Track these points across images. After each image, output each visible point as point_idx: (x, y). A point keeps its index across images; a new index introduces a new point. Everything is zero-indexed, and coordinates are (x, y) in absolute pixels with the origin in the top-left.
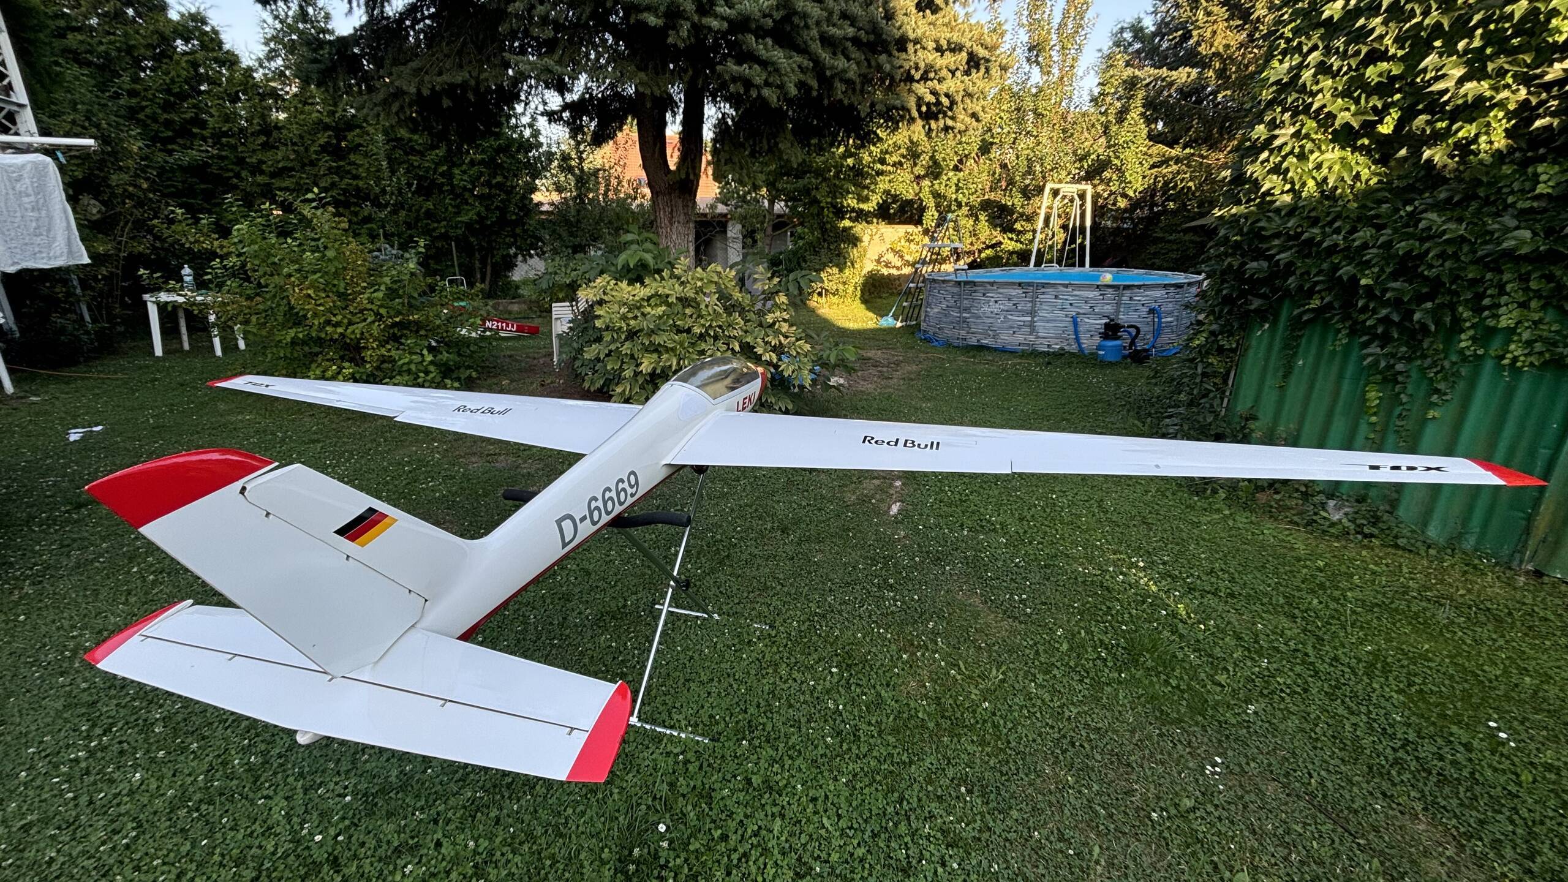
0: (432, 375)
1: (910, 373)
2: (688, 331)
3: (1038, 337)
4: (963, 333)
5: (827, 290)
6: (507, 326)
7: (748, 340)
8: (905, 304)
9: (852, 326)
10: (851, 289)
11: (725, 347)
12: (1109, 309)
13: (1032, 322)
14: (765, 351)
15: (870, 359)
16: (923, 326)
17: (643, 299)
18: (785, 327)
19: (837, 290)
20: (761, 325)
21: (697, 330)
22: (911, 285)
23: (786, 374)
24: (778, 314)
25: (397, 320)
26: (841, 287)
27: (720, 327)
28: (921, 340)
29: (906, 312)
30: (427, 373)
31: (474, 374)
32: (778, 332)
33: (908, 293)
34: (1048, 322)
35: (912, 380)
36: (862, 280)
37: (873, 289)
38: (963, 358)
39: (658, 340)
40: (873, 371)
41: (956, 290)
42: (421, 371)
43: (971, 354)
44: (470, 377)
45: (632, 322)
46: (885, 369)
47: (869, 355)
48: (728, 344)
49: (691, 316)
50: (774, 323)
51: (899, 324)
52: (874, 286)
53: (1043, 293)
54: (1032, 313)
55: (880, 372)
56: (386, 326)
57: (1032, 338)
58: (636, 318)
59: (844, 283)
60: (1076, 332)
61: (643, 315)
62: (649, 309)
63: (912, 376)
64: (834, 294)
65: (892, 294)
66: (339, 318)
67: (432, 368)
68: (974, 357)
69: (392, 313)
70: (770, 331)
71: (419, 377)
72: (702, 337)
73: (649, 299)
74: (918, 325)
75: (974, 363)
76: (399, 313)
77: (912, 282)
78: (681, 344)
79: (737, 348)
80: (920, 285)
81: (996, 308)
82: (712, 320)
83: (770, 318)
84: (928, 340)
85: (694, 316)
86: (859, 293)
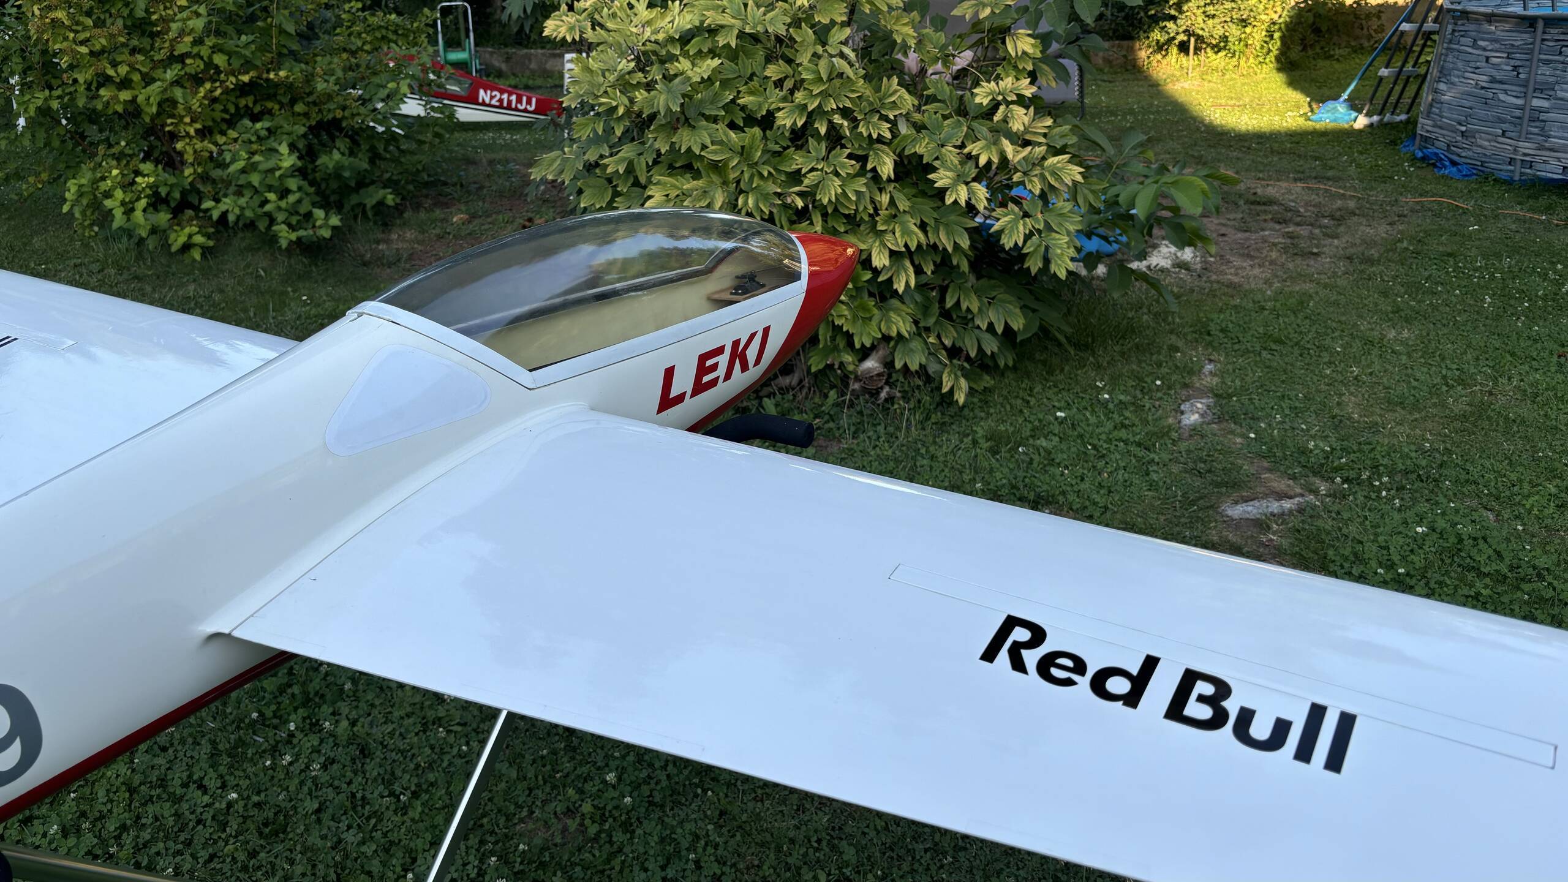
0: (292, 198)
1: (1369, 243)
2: (767, 121)
4: (1526, 147)
5: (1200, 39)
6: (519, 101)
7: (920, 149)
8: (1384, 72)
9: (1244, 121)
10: (1257, 35)
11: (851, 167)
14: (961, 178)
15: (1270, 202)
16: (1424, 125)
17: (671, 40)
18: (1020, 119)
19: (1225, 39)
20: (962, 111)
21: (785, 120)
22: (1405, 27)
23: (1007, 242)
24: (1007, 83)
25: (246, 78)
26: (1234, 31)
27: (845, 113)
28: (1413, 159)
29: (1382, 93)
30: (284, 193)
31: (390, 200)
32: (1002, 130)
33: (1397, 47)
35: (1370, 261)
36: (1285, 17)
37: (1312, 37)
38: (1518, 211)
39: (686, 140)
40: (1273, 234)
41: (1520, 39)
42: (270, 188)
43: (1543, 201)
44: (381, 203)
45: (640, 95)
46: (1304, 231)
47: (1271, 191)
48: (863, 159)
49: (779, 84)
50: (995, 106)
51: (1361, 122)
52: (1317, 31)
55: (1291, 236)
56: (226, 92)
58: (649, 87)
59: (1244, 22)
61: (668, 78)
62: (684, 64)
63: (1374, 253)
64: (1217, 48)
65: (1359, 50)
66: (123, 70)
67: (293, 184)
68: (1549, 209)
69: (236, 63)
70: (982, 129)
71: (266, 201)
72: (799, 137)
73: (685, 39)
74: (1412, 123)
75: (1547, 227)
76: (247, 66)
77: (1408, 20)
78: (743, 152)
79: (887, 168)
80: (1429, 25)
82: (825, 95)
83: (982, 95)
84: (1430, 162)
85: (789, 84)
86: (1276, 46)
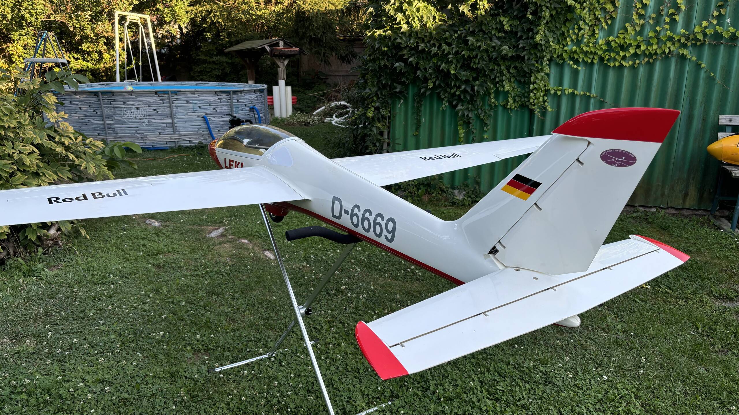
3: (181, 135)
12: (226, 109)
13: (173, 123)
34: (185, 122)
41: (92, 100)
53: (177, 99)
54: (171, 116)
57: (176, 136)
60: (209, 128)
81: (139, 114)
